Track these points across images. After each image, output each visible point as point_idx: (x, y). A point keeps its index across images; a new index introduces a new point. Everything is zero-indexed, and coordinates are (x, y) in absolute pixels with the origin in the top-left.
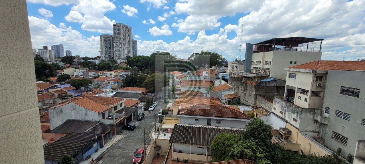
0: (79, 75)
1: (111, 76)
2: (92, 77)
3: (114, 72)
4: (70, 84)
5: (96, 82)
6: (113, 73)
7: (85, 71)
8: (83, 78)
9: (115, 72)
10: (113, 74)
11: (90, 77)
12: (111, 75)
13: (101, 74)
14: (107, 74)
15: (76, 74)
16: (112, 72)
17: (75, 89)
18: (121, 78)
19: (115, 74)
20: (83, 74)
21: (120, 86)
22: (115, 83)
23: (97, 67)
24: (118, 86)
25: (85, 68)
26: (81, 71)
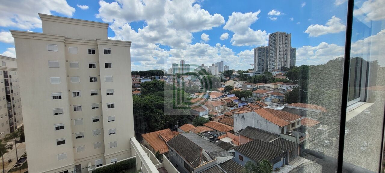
0: (238, 87)
1: (269, 89)
2: (249, 89)
3: (272, 85)
4: (235, 95)
5: (255, 94)
6: (271, 86)
7: (243, 83)
8: (242, 89)
9: (274, 85)
10: (271, 87)
11: (247, 89)
12: (269, 87)
13: (257, 86)
14: (264, 87)
15: (236, 86)
16: (270, 85)
17: (239, 100)
18: (281, 92)
19: (273, 87)
20: (241, 86)
21: (281, 100)
22: (276, 97)
23: (253, 80)
24: (280, 100)
25: (242, 80)
26: (239, 83)
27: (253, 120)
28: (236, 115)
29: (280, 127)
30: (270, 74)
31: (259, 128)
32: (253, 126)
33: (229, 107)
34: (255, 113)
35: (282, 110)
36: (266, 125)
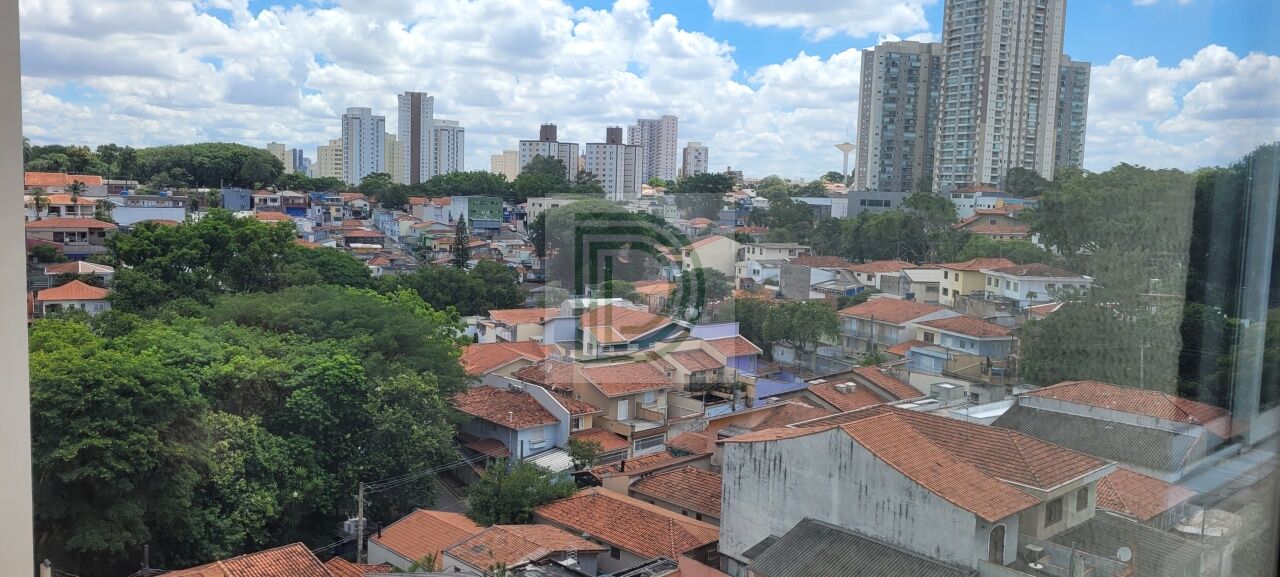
0: (758, 279)
1: (931, 296)
2: (822, 296)
3: (951, 275)
4: (737, 326)
5: (854, 326)
6: (948, 280)
7: (785, 256)
8: (779, 295)
9: (961, 275)
10: (944, 284)
11: (813, 295)
12: (932, 287)
13: (869, 278)
14: (908, 281)
15: (744, 274)
16: (940, 273)
17: (759, 356)
18: (997, 314)
19: (959, 287)
20: (777, 271)
21: (998, 363)
22: (968, 345)
23: (845, 241)
24: (989, 365)
25: (781, 239)
26: (767, 255)
27: (835, 481)
28: (739, 453)
29: (981, 523)
30: (945, 207)
31: (869, 530)
32: (834, 520)
33: (699, 398)
34: (845, 437)
35: (1000, 422)
36: (904, 512)
